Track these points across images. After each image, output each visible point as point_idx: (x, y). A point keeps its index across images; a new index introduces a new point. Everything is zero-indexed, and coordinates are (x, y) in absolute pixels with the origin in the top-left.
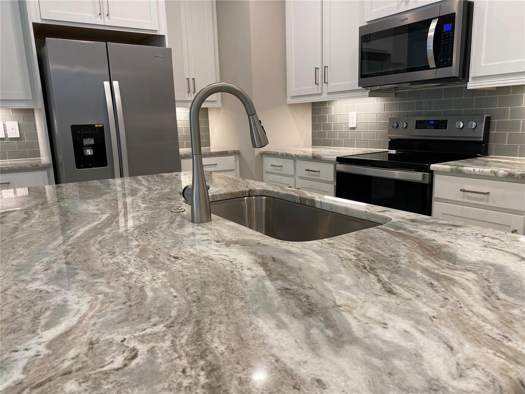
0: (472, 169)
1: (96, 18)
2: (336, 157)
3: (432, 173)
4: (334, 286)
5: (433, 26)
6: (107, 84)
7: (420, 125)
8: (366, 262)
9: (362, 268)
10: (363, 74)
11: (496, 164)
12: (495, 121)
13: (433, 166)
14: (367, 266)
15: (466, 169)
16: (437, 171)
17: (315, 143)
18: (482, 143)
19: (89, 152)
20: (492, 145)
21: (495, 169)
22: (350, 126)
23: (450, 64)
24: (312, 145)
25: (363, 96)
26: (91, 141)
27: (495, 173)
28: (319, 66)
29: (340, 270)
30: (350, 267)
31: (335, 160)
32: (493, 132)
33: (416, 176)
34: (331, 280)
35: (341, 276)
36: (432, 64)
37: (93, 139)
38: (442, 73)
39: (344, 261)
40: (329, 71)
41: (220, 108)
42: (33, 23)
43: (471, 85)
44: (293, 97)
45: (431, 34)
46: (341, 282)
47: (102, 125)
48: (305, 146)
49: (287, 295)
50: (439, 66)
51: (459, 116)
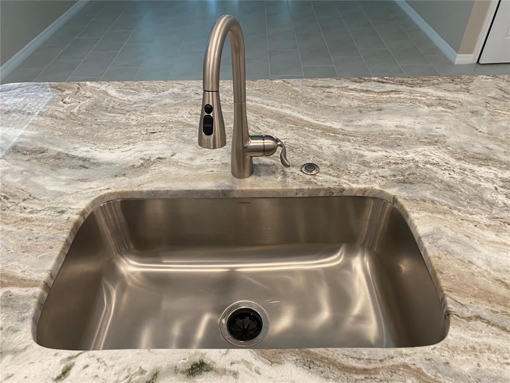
4: (15, 169)
8: (9, 205)
9: (7, 196)
14: (5, 200)
29: (23, 184)
30: (17, 191)
34: (22, 172)
35: (18, 180)
39: (28, 195)
46: (14, 175)
49: (38, 149)
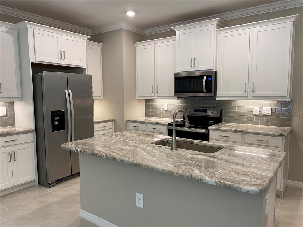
0: (223, 128)
1: (59, 60)
2: (168, 123)
3: (208, 129)
5: (205, 77)
6: (66, 91)
7: (196, 110)
10: (176, 91)
11: (228, 126)
12: (223, 110)
13: (209, 127)
15: (221, 128)
16: (210, 129)
17: (147, 115)
18: (220, 118)
19: (57, 123)
20: (223, 119)
21: (231, 129)
22: (165, 109)
23: (211, 92)
24: (146, 116)
25: (174, 99)
26: (58, 118)
27: (231, 130)
28: (154, 85)
31: (167, 124)
32: (223, 114)
33: (203, 131)
36: (205, 91)
37: (59, 117)
38: (208, 94)
40: (158, 87)
41: (102, 99)
42: (31, 63)
43: (217, 99)
44: (139, 96)
45: (204, 80)
47: (63, 111)
48: (143, 117)
50: (207, 92)
51: (211, 108)
